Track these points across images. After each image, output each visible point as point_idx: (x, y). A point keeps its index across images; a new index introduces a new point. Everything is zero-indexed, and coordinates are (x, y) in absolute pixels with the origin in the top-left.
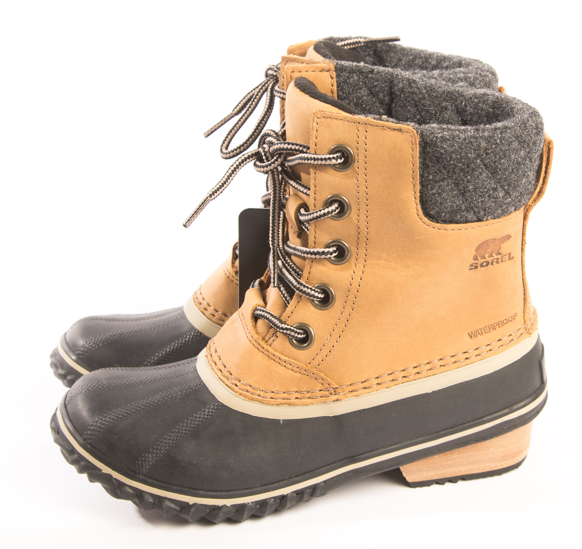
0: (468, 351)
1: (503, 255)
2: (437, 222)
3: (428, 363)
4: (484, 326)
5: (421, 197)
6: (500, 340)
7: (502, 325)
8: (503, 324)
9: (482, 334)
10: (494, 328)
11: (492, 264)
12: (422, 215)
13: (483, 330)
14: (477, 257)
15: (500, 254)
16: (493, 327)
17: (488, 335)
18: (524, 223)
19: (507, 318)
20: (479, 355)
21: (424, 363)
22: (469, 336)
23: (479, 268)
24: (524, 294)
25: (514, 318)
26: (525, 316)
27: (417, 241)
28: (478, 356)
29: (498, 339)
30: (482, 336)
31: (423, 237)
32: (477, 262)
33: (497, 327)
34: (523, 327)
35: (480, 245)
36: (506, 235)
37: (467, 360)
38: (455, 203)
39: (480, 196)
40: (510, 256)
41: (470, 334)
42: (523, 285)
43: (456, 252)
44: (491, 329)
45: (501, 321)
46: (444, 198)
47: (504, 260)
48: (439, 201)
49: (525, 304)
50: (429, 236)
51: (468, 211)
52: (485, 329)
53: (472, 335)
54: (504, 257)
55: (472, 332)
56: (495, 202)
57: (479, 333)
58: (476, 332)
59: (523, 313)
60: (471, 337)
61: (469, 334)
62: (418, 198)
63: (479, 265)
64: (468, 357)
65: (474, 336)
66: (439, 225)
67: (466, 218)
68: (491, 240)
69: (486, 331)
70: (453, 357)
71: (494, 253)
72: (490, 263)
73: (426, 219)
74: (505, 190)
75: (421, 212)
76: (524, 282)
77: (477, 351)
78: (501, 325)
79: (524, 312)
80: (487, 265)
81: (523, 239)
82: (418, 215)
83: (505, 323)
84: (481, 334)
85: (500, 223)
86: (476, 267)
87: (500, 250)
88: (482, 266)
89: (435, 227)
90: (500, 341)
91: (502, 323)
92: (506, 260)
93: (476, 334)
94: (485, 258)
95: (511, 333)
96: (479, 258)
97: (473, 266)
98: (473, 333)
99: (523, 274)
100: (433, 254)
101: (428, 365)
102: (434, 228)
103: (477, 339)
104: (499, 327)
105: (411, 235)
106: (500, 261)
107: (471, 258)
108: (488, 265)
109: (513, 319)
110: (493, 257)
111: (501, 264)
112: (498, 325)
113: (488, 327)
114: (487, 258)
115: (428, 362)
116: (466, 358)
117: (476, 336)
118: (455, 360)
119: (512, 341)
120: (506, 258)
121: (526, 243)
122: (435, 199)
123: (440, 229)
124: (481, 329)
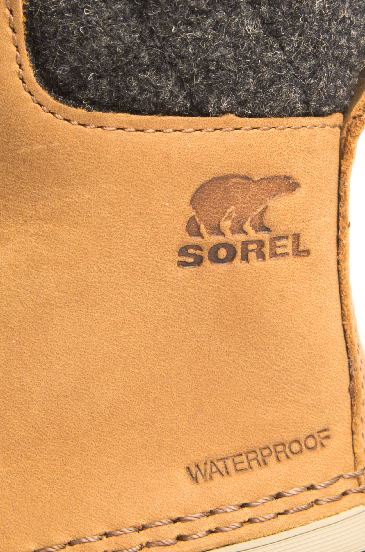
0: (187, 516)
1: (274, 234)
2: (78, 104)
3: (70, 544)
4: (234, 452)
5: (30, 27)
6: (278, 496)
7: (288, 457)
8: (289, 454)
9: (228, 473)
10: (264, 461)
11: (245, 258)
12: (34, 80)
13: (229, 463)
14: (199, 227)
15: (268, 230)
16: (260, 458)
17: (244, 477)
18: (340, 166)
19: (302, 437)
20: (217, 530)
21: (58, 541)
22: (190, 477)
23: (207, 263)
24: (351, 377)
25: (324, 442)
26: (355, 442)
27: (25, 161)
28: (214, 535)
29: (274, 493)
30: (227, 480)
31: (40, 146)
32: (196, 240)
33: (272, 460)
34: (351, 474)
35: (203, 186)
36: (282, 174)
37: (181, 543)
38: (120, 38)
39: (189, 23)
40: (298, 246)
41: (194, 470)
42: (347, 348)
43: (132, 196)
44: (254, 463)
45: (283, 444)
46: (89, 22)
47: (279, 251)
48: (75, 32)
49: (355, 408)
50: (55, 144)
51: (158, 70)
52: (237, 459)
53: (199, 473)
54: (279, 243)
55: (197, 466)
56: (235, 47)
57: (218, 470)
58: (208, 466)
59: (350, 435)
60: (196, 480)
61: (188, 468)
62: (21, 28)
63: (205, 254)
64: (185, 533)
65: (204, 476)
66: (81, 111)
67: (157, 95)
68: (235, 180)
69: (239, 467)
70: (142, 532)
71: (248, 223)
72: (239, 254)
73: (45, 95)
74: (262, 17)
75: (30, 72)
76: (348, 340)
77: (211, 518)
78: (282, 456)
79: (353, 433)
80: (230, 258)
81: (341, 211)
82: (22, 79)
83: (294, 450)
84: (224, 473)
85: (259, 131)
86: (199, 261)
87: (267, 215)
88: (215, 259)
89: (70, 117)
90: (279, 500)
91: (287, 450)
92: (287, 254)
93: (208, 471)
94: (223, 234)
95: (314, 483)
96: (203, 229)
97: (190, 255)
98: (202, 467)
99: (344, 317)
100: (67, 200)
101: (68, 548)
102: (69, 121)
103: (211, 484)
104: (278, 460)
105: (7, 143)
106: (267, 250)
107: (180, 225)
108: (232, 259)
109: (319, 444)
110: (245, 233)
111: (271, 263)
112: (274, 453)
113: (244, 457)
114: (228, 233)
115: (70, 539)
116: (180, 538)
117: (211, 478)
118: (148, 539)
119: (316, 506)
120: (285, 246)
121: (349, 226)
122: (64, 28)
123: (84, 125)
124: (223, 459)
